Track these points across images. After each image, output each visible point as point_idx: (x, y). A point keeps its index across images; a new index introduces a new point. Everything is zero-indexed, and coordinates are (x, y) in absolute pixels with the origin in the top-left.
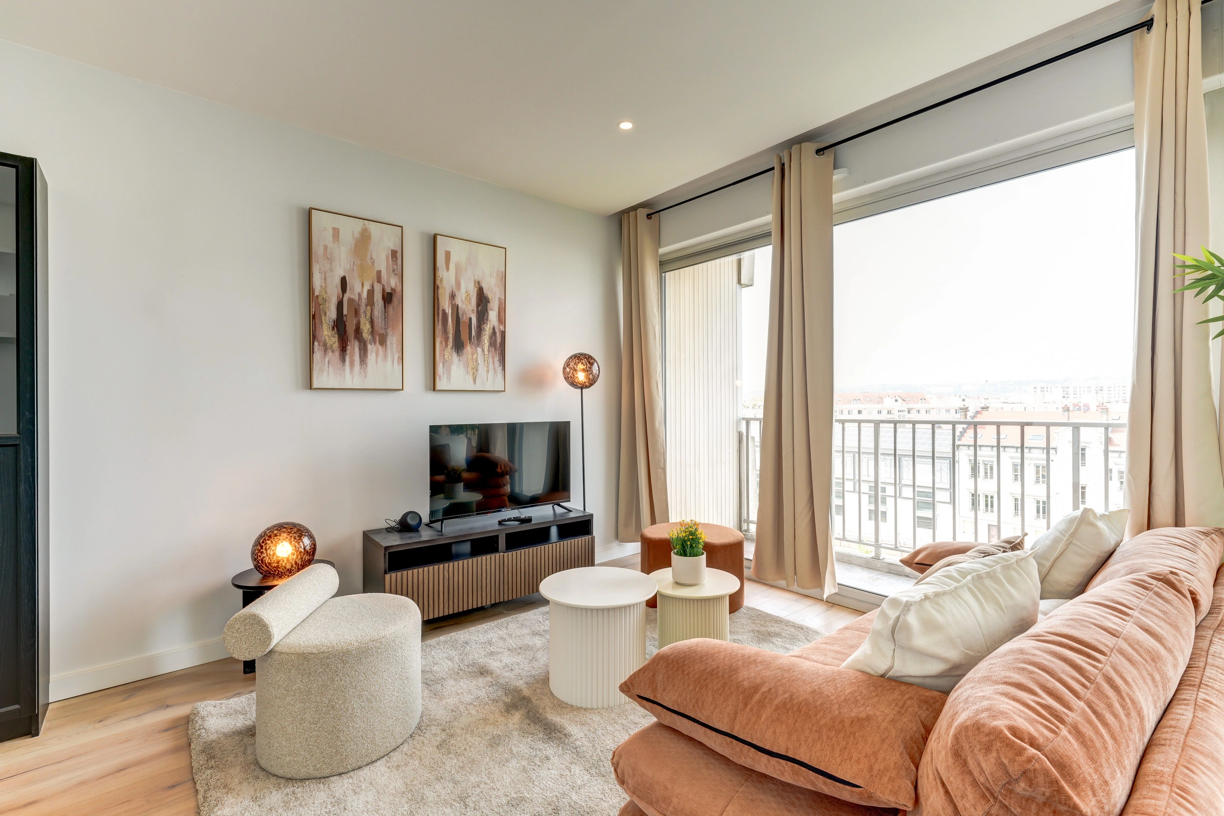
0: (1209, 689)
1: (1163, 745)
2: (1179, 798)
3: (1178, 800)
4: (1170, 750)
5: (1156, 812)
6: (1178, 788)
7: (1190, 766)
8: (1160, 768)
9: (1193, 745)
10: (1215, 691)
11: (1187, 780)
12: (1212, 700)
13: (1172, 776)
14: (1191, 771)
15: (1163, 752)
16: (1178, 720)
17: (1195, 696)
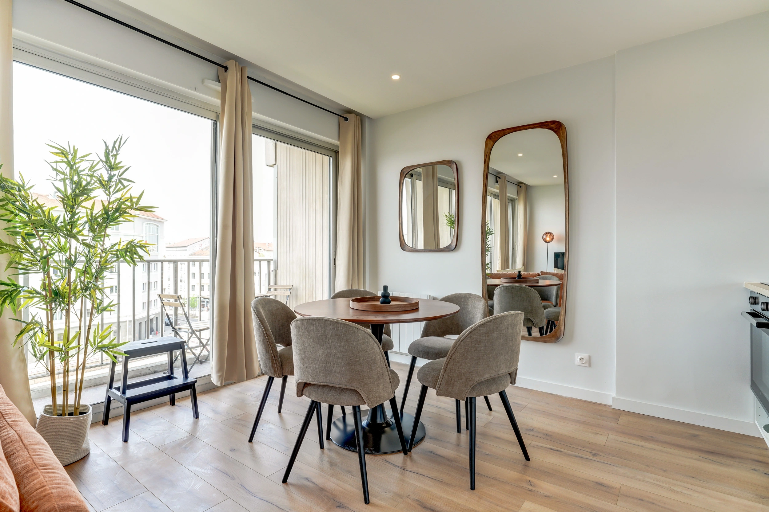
0: (9, 415)
1: (14, 454)
2: (45, 470)
3: (46, 472)
4: (20, 453)
5: (41, 485)
6: (41, 467)
7: (37, 453)
8: (24, 465)
9: (30, 443)
10: (13, 415)
11: (41, 460)
12: (15, 419)
13: (33, 463)
14: (39, 455)
15: (18, 457)
16: (9, 438)
17: (6, 422)
